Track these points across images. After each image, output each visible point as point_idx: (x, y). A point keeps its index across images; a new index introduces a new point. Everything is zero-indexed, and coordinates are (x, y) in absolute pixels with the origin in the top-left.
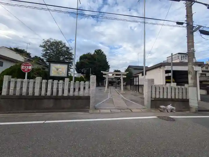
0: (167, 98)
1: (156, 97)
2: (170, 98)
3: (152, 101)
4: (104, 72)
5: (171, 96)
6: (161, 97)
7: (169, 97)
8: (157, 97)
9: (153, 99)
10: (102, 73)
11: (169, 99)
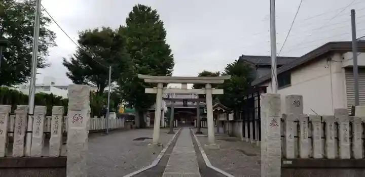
0: (338, 160)
1: (299, 156)
2: (349, 157)
3: (284, 168)
4: (148, 79)
5: (352, 152)
6: (318, 155)
7: (345, 154)
8: (304, 154)
9: (290, 162)
10: (142, 80)
11: (346, 160)
